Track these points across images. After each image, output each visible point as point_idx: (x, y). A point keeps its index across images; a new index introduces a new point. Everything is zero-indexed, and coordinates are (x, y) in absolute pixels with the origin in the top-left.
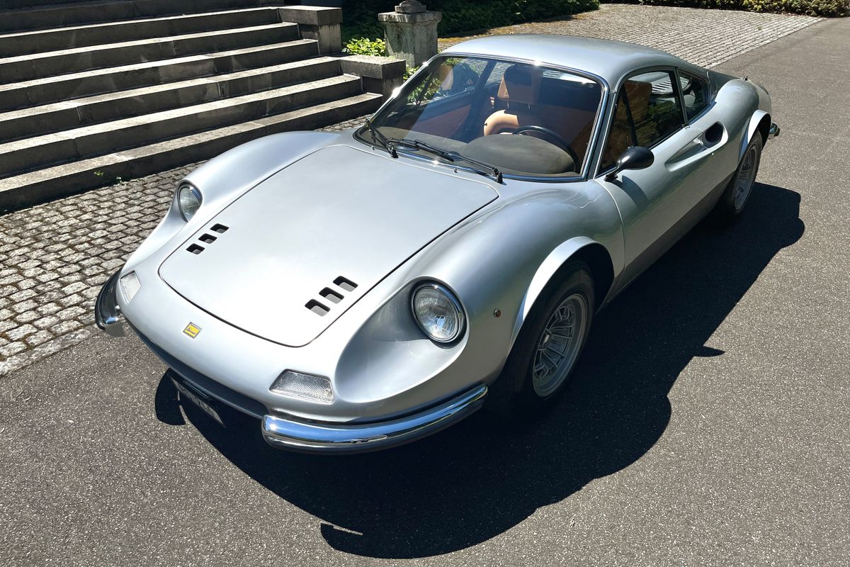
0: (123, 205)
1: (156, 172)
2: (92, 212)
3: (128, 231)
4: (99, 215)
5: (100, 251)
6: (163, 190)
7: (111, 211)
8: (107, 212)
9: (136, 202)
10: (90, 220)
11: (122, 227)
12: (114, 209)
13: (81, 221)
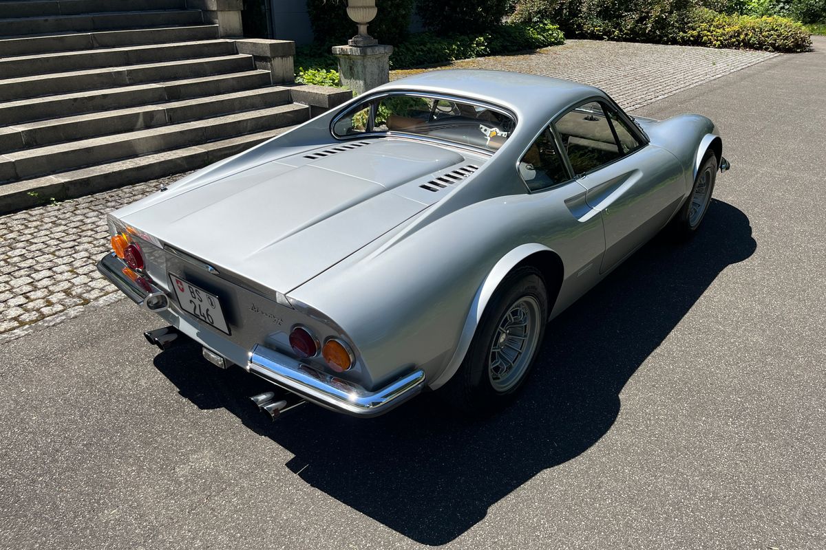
0: (50, 224)
1: (92, 193)
2: (19, 231)
3: (46, 250)
4: (24, 234)
5: (13, 269)
6: (94, 211)
7: (36, 230)
8: (32, 231)
9: (63, 222)
10: (14, 239)
11: (41, 246)
12: (41, 228)
13: (5, 240)
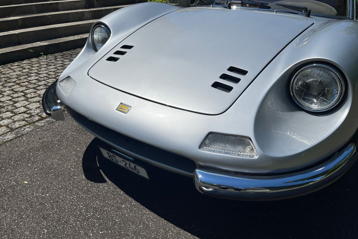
0: (45, 65)
1: (62, 52)
2: (29, 68)
3: (50, 76)
4: (32, 70)
5: (35, 86)
6: (66, 59)
7: (39, 68)
8: (37, 69)
9: (52, 64)
10: (28, 72)
11: (46, 75)
12: (41, 67)
13: (22, 72)
